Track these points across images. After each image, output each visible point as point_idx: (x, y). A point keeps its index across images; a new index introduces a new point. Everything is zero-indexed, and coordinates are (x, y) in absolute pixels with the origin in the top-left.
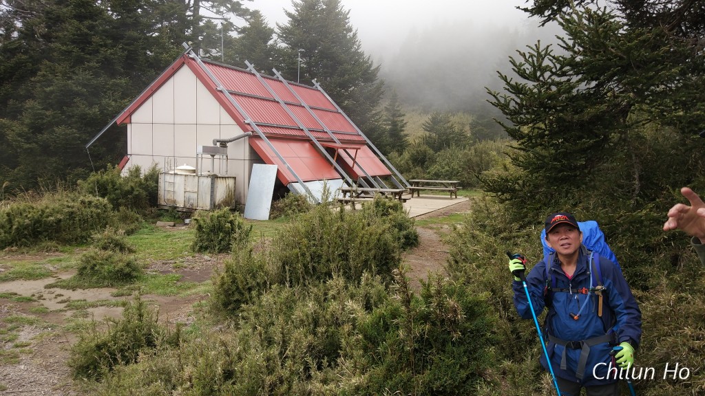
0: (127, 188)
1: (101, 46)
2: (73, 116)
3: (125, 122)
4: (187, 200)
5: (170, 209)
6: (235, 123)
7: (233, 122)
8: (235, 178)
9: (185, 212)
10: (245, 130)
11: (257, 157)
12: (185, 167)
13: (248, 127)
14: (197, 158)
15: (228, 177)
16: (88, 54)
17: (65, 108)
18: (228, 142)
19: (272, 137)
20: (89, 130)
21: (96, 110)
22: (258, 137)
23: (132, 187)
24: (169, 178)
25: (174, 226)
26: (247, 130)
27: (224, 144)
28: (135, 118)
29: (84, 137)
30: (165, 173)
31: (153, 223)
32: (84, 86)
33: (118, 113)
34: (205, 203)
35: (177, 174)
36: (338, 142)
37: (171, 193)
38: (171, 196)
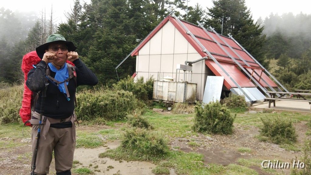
0: (138, 88)
1: (124, 19)
2: (110, 53)
3: (135, 55)
4: (169, 96)
5: (160, 102)
6: (197, 52)
7: (195, 51)
8: (196, 84)
9: (168, 103)
10: (203, 56)
11: (210, 72)
12: (168, 77)
13: (205, 54)
14: (177, 73)
15: (193, 84)
16: (118, 23)
17: (106, 49)
18: (193, 63)
19: (220, 62)
20: (117, 60)
21: (121, 50)
22: (212, 60)
23: (140, 88)
24: (160, 84)
25: (163, 111)
26: (205, 56)
27: (190, 64)
28: (140, 52)
29: (115, 63)
30: (158, 81)
31: (151, 109)
32: (116, 38)
33: (131, 51)
34: (180, 98)
35: (164, 81)
36: (249, 66)
37: (161, 92)
38: (160, 94)
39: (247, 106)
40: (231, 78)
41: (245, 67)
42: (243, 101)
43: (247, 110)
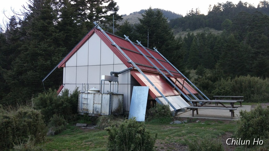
0: (59, 102)
2: (37, 66)
4: (95, 109)
5: (85, 115)
9: (93, 117)
10: (128, 66)
11: (136, 82)
12: (94, 89)
14: (101, 84)
15: (119, 94)
16: (47, 36)
18: (119, 74)
19: (145, 72)
20: (44, 72)
22: (137, 71)
23: (62, 101)
24: (84, 96)
25: (87, 126)
27: (116, 74)
28: (67, 64)
30: (82, 93)
31: (74, 124)
34: (106, 111)
35: (89, 93)
36: (173, 76)
37: (86, 105)
38: (85, 107)
39: (172, 116)
40: (156, 88)
41: (169, 76)
42: (168, 110)
43: (173, 120)
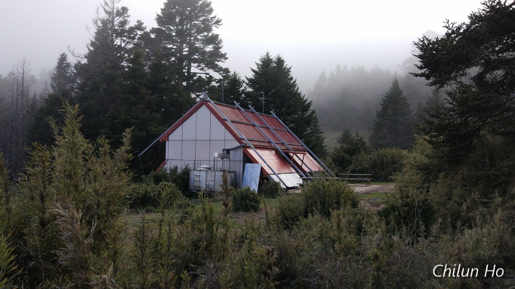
3: (164, 140)
4: (207, 186)
6: (235, 139)
7: (232, 137)
8: (235, 172)
9: (206, 193)
10: (241, 143)
11: (248, 160)
12: (205, 166)
13: (243, 141)
14: (214, 161)
15: (231, 172)
18: (230, 150)
19: (257, 147)
22: (249, 147)
24: (196, 173)
28: (171, 137)
30: (194, 170)
35: (201, 170)
36: (291, 150)
38: (197, 184)
40: (268, 166)
